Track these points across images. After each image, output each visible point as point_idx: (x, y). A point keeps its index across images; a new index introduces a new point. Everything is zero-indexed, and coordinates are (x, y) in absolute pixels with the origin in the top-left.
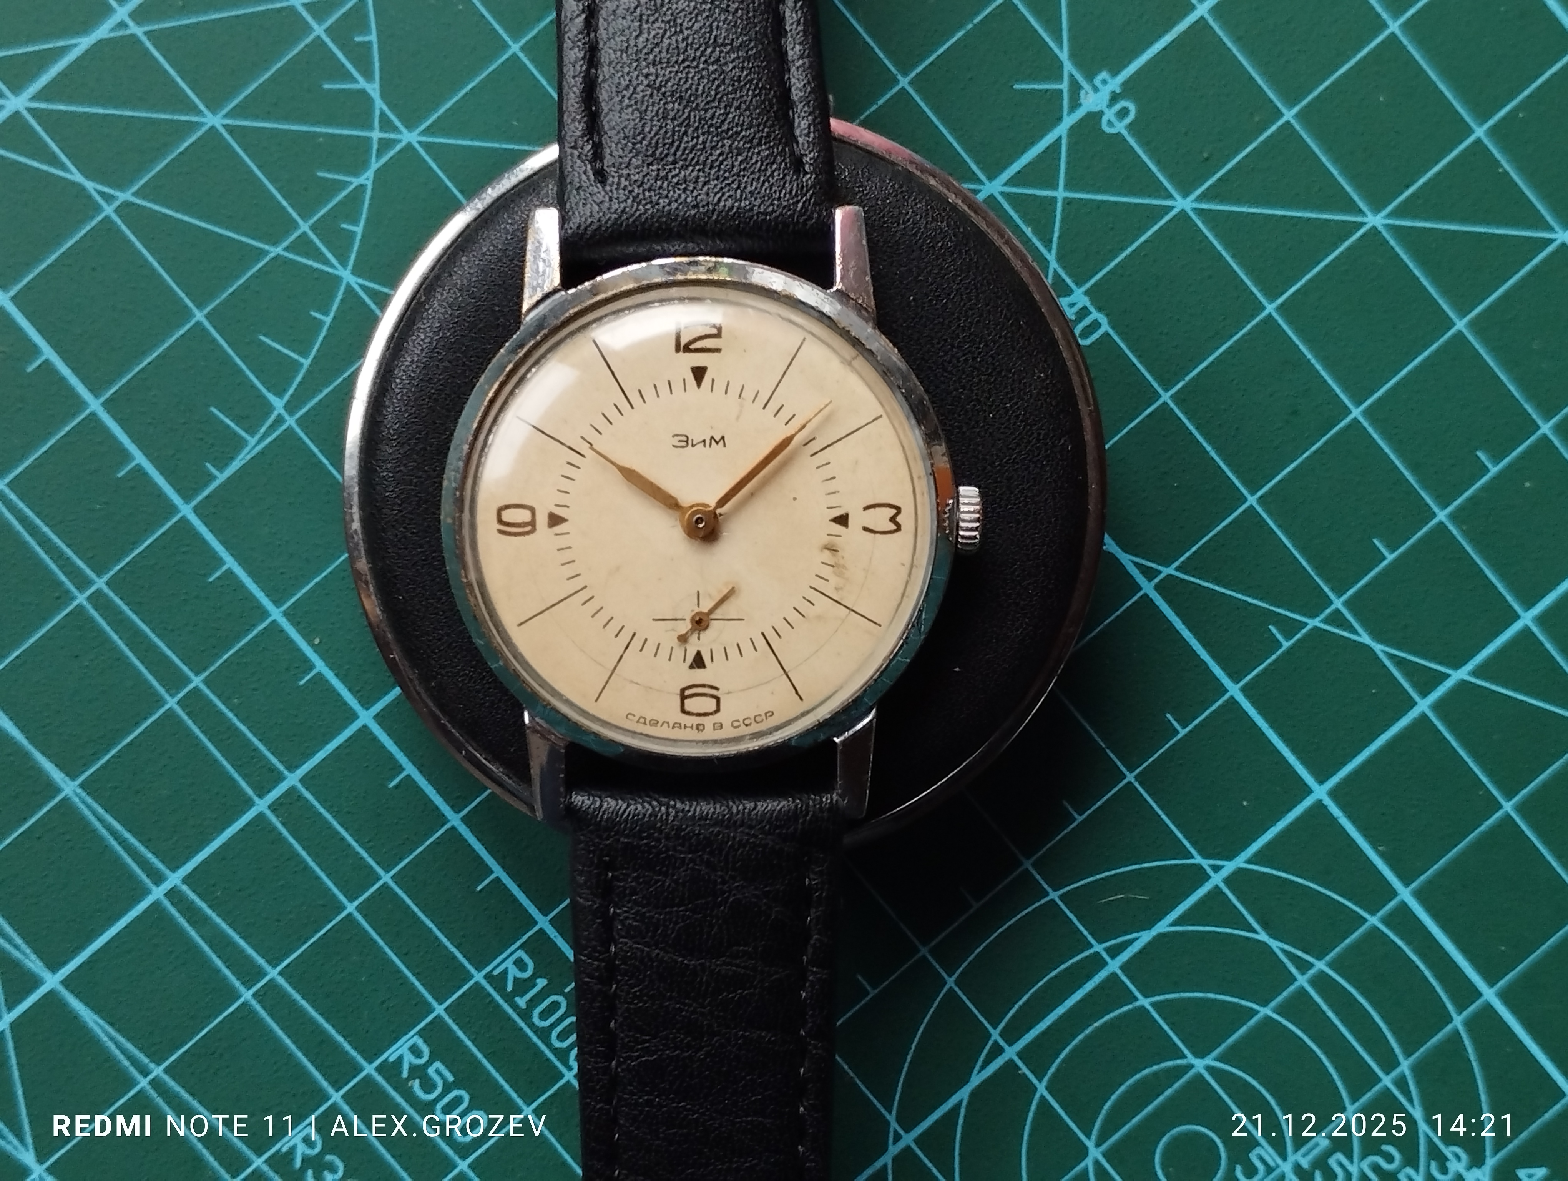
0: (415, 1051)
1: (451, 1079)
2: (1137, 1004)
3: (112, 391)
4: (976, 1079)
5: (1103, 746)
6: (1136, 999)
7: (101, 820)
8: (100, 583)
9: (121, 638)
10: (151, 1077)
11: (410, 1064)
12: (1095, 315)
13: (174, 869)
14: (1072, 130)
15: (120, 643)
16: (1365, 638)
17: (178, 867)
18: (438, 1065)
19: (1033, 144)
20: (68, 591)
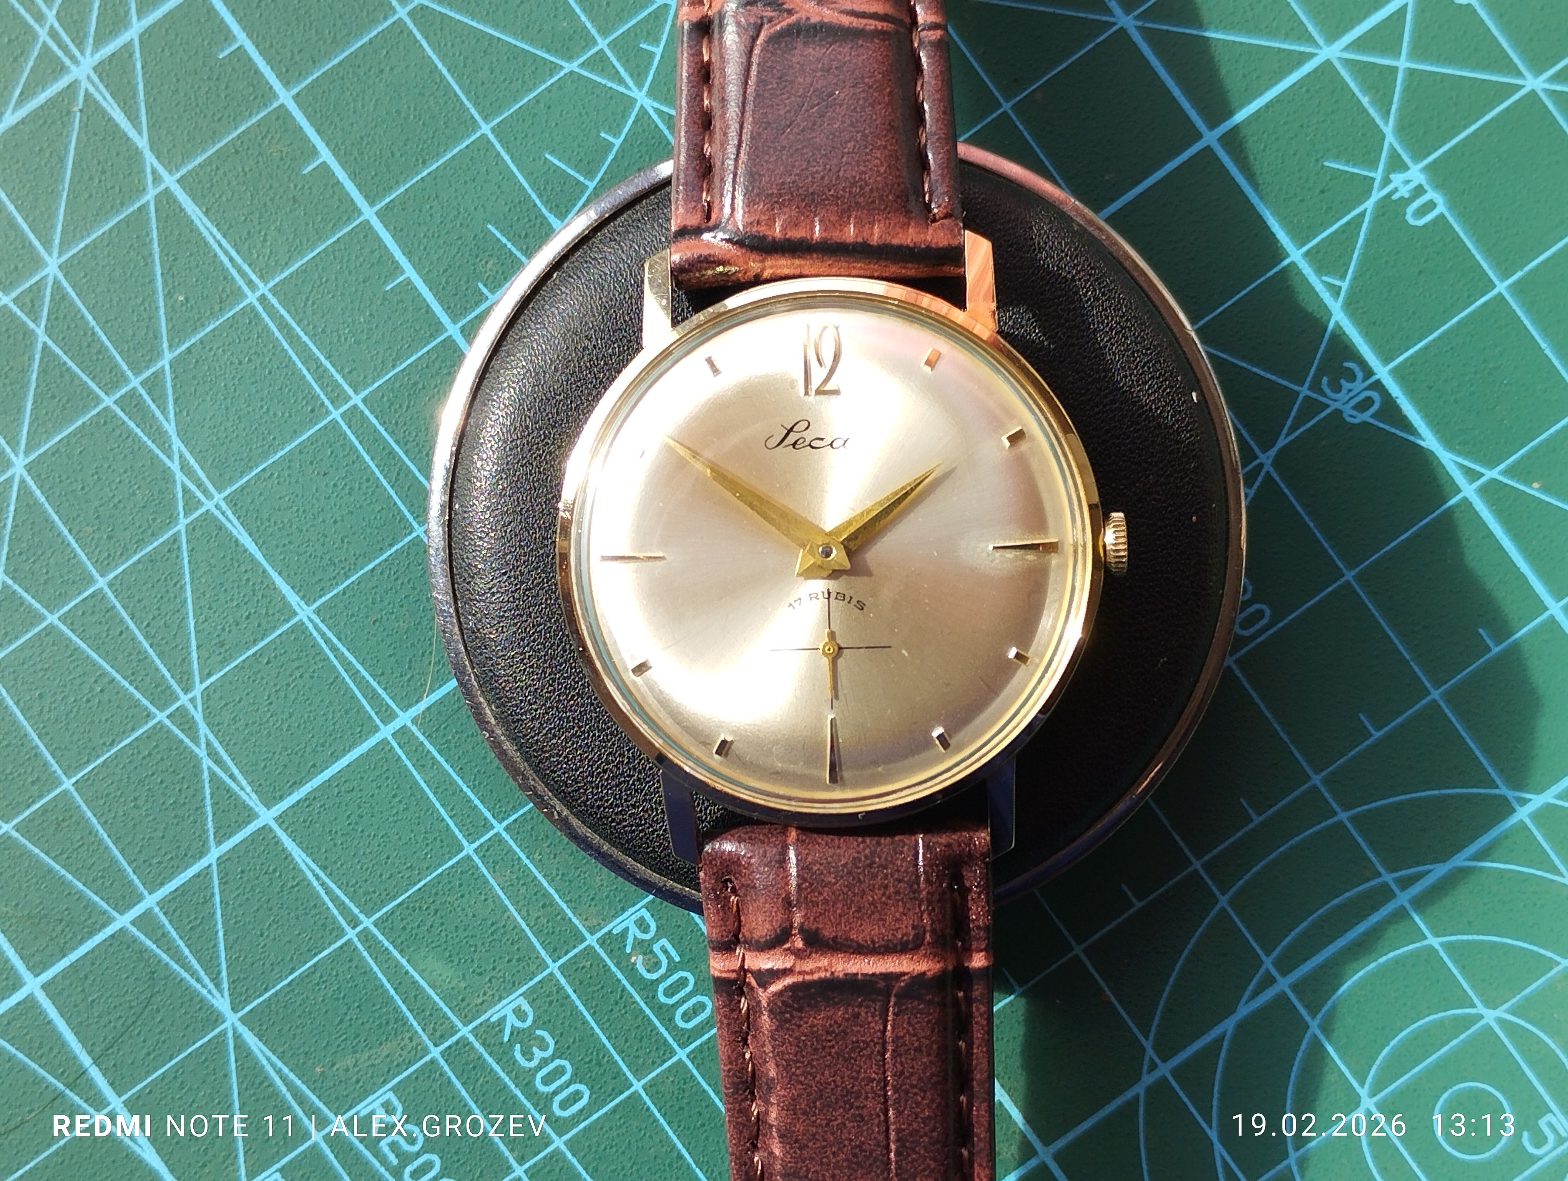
0: (642, 925)
1: (677, 959)
2: (1425, 943)
3: (388, 200)
4: (1243, 1010)
5: (1408, 657)
6: (1425, 938)
7: (334, 649)
8: (357, 400)
9: (372, 459)
10: (359, 929)
11: (635, 938)
12: (1431, 194)
13: (406, 708)
15: (371, 463)
17: (410, 706)
18: (664, 942)
19: (1376, 9)
20: (323, 404)
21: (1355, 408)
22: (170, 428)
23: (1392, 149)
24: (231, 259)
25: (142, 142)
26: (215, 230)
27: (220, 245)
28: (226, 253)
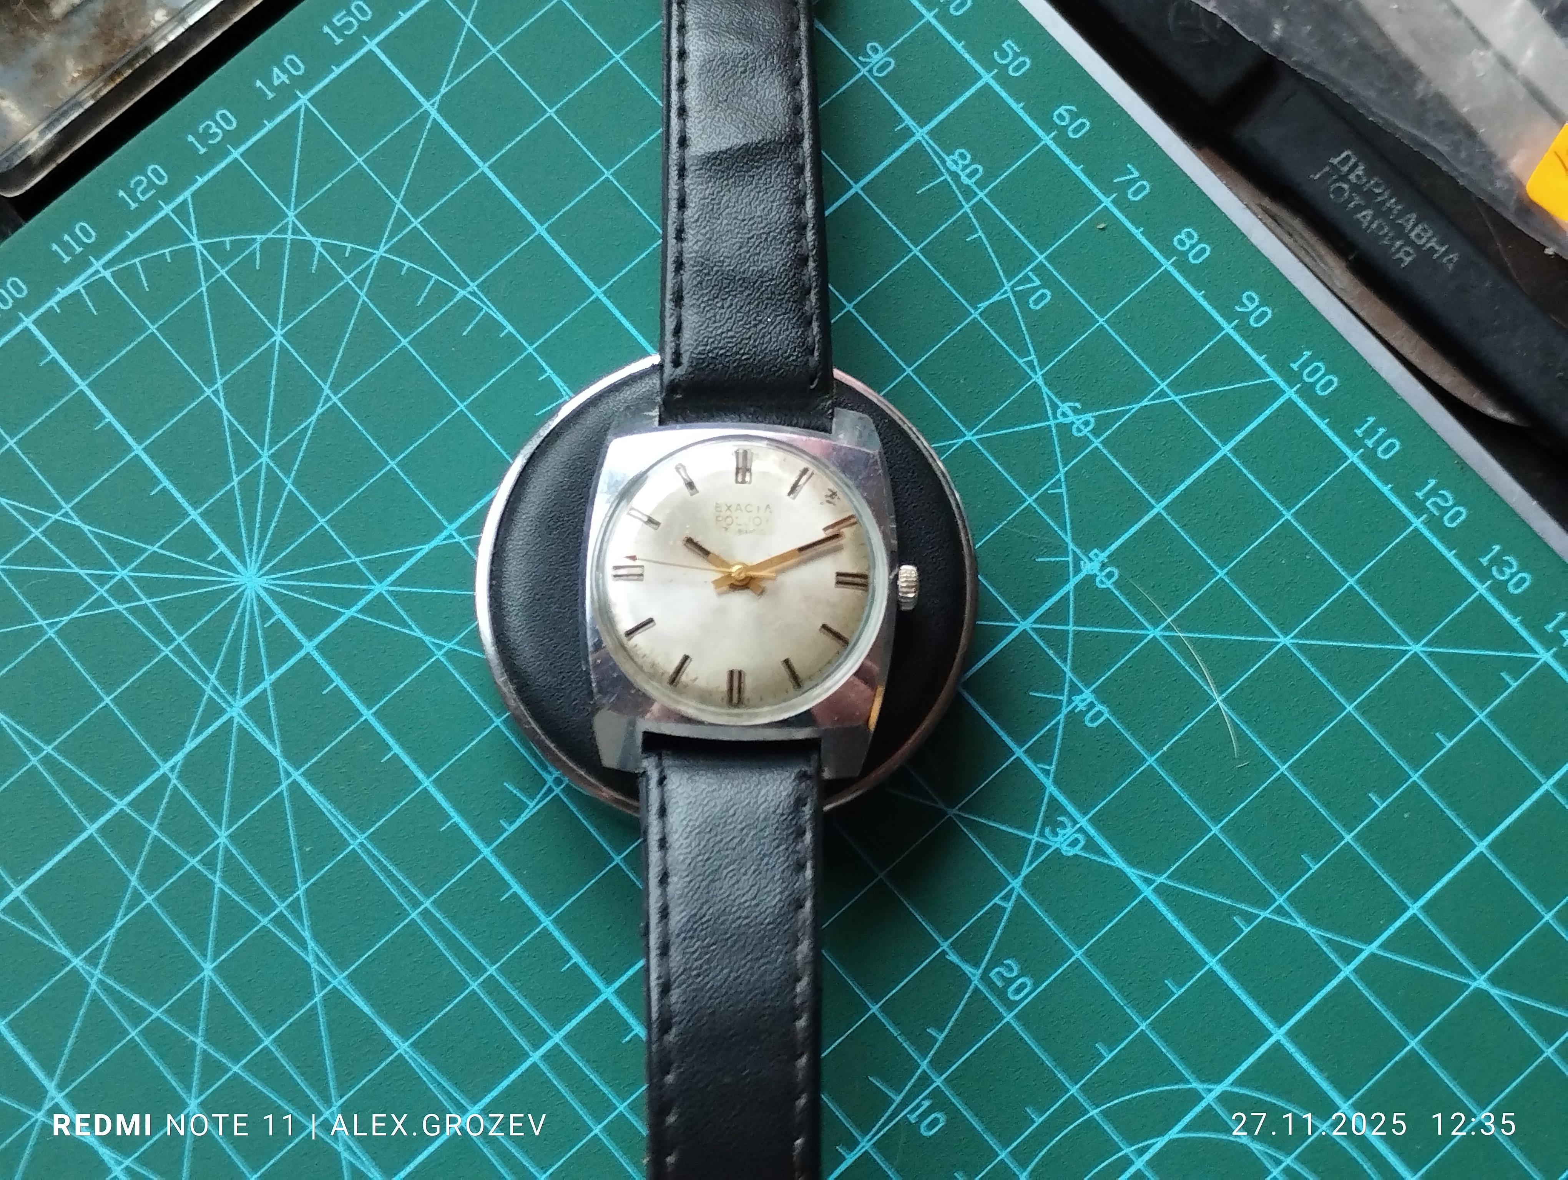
3: (438, 773)
5: (1122, 1004)
7: (423, 1069)
8: (427, 904)
9: (440, 941)
12: (1099, 707)
13: (473, 1104)
14: (1077, 587)
15: (439, 944)
16: (1301, 924)
17: (476, 1103)
19: (1051, 596)
20: (405, 910)
21: (1069, 845)
22: (307, 934)
23: (1071, 680)
24: (339, 821)
25: (276, 752)
26: (326, 804)
27: (332, 813)
28: (336, 817)
